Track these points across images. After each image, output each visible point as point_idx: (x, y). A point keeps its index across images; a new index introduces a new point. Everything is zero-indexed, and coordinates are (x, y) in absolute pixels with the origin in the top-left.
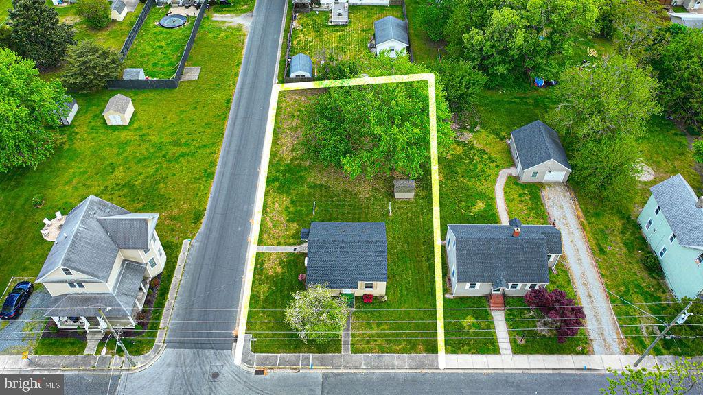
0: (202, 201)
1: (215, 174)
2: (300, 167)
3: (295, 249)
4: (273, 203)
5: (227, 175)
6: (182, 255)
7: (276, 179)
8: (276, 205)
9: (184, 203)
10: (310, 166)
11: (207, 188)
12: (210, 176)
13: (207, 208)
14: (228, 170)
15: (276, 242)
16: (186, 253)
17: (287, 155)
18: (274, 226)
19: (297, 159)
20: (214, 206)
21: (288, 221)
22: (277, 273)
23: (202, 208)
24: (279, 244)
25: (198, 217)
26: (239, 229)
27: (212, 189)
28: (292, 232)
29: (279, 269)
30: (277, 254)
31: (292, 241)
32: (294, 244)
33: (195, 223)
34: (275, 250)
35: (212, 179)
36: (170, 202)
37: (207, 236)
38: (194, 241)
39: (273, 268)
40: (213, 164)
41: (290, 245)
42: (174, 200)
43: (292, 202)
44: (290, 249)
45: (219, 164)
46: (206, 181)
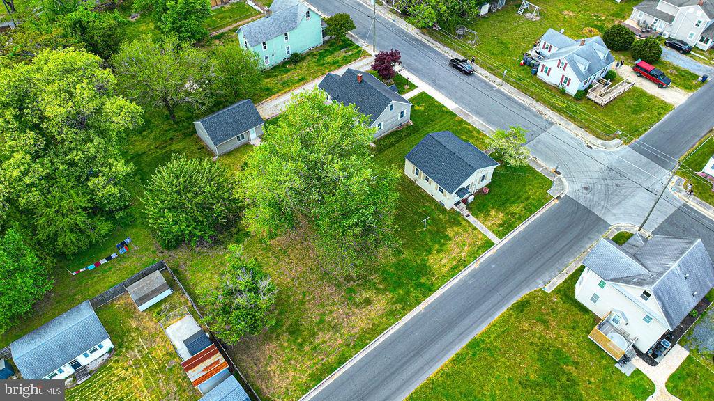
0: (505, 320)
1: (467, 342)
2: (385, 279)
3: (468, 216)
4: (444, 265)
5: (456, 331)
6: (559, 281)
7: (419, 285)
8: (443, 262)
9: (524, 331)
10: (376, 272)
11: (488, 332)
12: (474, 345)
13: (504, 310)
14: (451, 335)
15: (476, 232)
16: (555, 279)
17: (381, 303)
18: (464, 245)
19: (378, 289)
20: (497, 306)
21: (450, 239)
22: (496, 212)
23: (511, 312)
24: (475, 229)
25: (522, 306)
26: (493, 266)
27: (484, 327)
28: (456, 229)
29: (493, 212)
30: (484, 224)
31: (464, 223)
32: (464, 219)
33: (528, 302)
34: (482, 228)
35: (475, 339)
36: (537, 346)
37: (526, 282)
38: (540, 287)
39: (497, 217)
40: (459, 359)
41: (468, 221)
42: (531, 344)
43: (429, 252)
44: (472, 219)
45: (452, 354)
46: (483, 341)
